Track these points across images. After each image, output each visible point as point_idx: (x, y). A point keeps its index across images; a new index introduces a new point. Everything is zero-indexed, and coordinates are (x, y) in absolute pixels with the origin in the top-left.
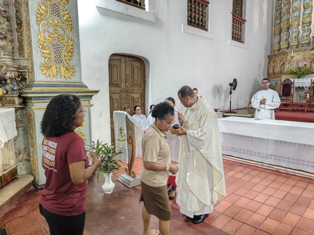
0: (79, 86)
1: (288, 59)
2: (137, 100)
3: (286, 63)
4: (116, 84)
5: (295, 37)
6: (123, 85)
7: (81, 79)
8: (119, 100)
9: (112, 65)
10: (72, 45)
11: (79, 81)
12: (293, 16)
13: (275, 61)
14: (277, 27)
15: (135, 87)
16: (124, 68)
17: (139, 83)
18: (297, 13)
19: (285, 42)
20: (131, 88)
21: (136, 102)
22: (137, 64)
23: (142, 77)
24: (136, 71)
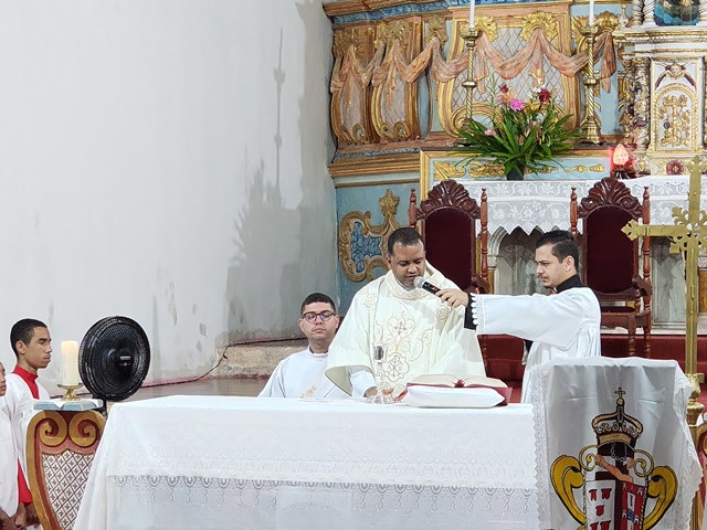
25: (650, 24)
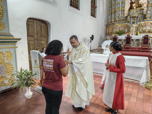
0: (8, 36)
1: (115, 27)
2: (44, 44)
3: (114, 28)
4: (31, 35)
5: (118, 17)
6: (36, 36)
7: (9, 31)
8: (33, 45)
9: (28, 24)
10: (2, 10)
11: (8, 32)
12: (117, 7)
13: (109, 28)
14: (110, 11)
15: (42, 37)
16: (36, 27)
17: (45, 36)
18: (119, 5)
19: (114, 18)
20: (41, 38)
21: (43, 46)
22: (43, 25)
23: (46, 32)
24: (43, 28)
25: (131, 24)
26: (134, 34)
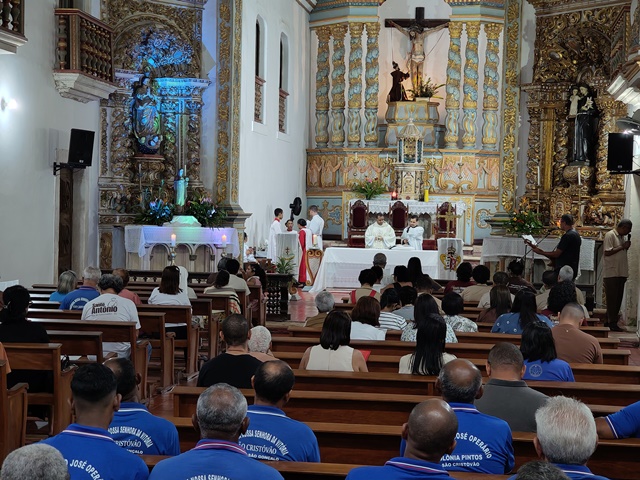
1: (346, 164)
3: (344, 170)
5: (356, 128)
12: (352, 92)
13: (321, 163)
14: (322, 100)
18: (358, 89)
19: (339, 131)
25: (403, 162)
26: (412, 197)
